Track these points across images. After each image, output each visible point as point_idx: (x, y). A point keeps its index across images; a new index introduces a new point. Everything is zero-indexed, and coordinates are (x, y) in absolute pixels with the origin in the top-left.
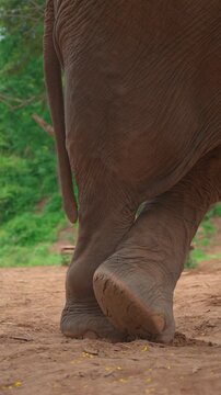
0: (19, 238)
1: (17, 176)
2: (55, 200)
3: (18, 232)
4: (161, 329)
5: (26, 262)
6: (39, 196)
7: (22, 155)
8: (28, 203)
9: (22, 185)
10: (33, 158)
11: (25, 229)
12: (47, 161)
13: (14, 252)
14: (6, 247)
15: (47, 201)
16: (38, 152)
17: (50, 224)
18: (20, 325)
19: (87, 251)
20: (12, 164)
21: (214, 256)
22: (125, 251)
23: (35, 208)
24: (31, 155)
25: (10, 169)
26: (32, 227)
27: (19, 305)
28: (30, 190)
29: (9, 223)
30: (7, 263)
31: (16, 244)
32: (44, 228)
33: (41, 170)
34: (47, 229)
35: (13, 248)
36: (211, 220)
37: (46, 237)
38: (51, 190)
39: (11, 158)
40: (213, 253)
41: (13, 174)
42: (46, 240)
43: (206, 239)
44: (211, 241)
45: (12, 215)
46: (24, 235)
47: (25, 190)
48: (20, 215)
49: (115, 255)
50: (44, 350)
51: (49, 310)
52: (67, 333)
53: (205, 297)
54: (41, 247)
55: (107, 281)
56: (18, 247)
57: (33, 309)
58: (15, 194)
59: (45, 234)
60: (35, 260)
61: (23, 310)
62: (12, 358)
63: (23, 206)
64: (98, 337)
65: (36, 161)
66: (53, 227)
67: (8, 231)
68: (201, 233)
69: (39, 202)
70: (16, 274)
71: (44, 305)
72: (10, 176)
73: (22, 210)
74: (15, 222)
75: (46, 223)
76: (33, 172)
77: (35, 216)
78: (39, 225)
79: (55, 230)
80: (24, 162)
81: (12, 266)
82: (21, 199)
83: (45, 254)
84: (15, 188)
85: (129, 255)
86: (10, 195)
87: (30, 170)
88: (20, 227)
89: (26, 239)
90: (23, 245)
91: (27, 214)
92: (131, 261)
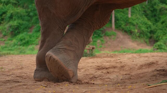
0: (22, 43)
1: (21, 16)
2: (38, 27)
3: (21, 40)
4: (71, 77)
5: (24, 53)
6: (30, 25)
7: (23, 7)
8: (26, 28)
9: (23, 20)
10: (28, 9)
11: (24, 39)
12: (34, 10)
13: (19, 49)
14: (16, 47)
15: (34, 28)
16: (30, 6)
17: (35, 37)
18: (17, 77)
19: (44, 46)
20: (18, 11)
21: (104, 52)
22: (59, 46)
23: (29, 30)
24: (27, 7)
25: (18, 13)
26: (27, 38)
27: (18, 69)
28: (27, 22)
29: (18, 36)
30: (16, 53)
31: (20, 45)
32: (33, 39)
33: (31, 14)
34: (34, 40)
35: (19, 47)
36: (104, 37)
37: (34, 43)
38: (36, 23)
39: (19, 8)
40: (103, 51)
41: (19, 15)
42: (33, 44)
43: (101, 45)
44: (103, 46)
45: (19, 33)
46: (24, 41)
47: (24, 22)
48: (22, 33)
49: (55, 47)
50: (25, 85)
51: (31, 71)
52: (36, 79)
53: (95, 67)
54: (31, 47)
55: (51, 57)
56: (21, 47)
57: (24, 70)
58: (20, 24)
59: (33, 41)
60: (28, 52)
61: (19, 71)
62: (11, 88)
63: (24, 29)
64: (49, 81)
65: (29, 10)
66: (37, 39)
67: (17, 40)
68: (99, 43)
69: (31, 28)
70: (19, 57)
71: (28, 69)
72: (18, 16)
73: (23, 31)
74: (20, 36)
75: (34, 37)
76: (28, 15)
77: (29, 34)
78: (30, 37)
79: (37, 40)
80: (24, 10)
81: (18, 54)
82: (22, 26)
83: (33, 50)
84: (20, 21)
85: (61, 48)
86: (18, 24)
87: (27, 14)
88: (22, 38)
89: (25, 43)
90: (23, 46)
91: (25, 33)
92: (61, 50)
